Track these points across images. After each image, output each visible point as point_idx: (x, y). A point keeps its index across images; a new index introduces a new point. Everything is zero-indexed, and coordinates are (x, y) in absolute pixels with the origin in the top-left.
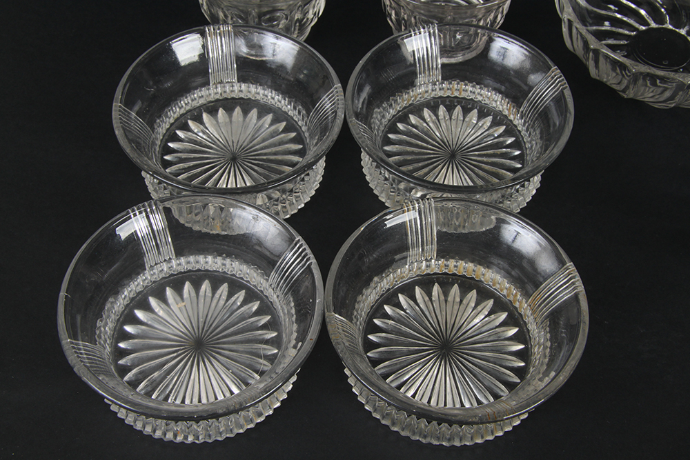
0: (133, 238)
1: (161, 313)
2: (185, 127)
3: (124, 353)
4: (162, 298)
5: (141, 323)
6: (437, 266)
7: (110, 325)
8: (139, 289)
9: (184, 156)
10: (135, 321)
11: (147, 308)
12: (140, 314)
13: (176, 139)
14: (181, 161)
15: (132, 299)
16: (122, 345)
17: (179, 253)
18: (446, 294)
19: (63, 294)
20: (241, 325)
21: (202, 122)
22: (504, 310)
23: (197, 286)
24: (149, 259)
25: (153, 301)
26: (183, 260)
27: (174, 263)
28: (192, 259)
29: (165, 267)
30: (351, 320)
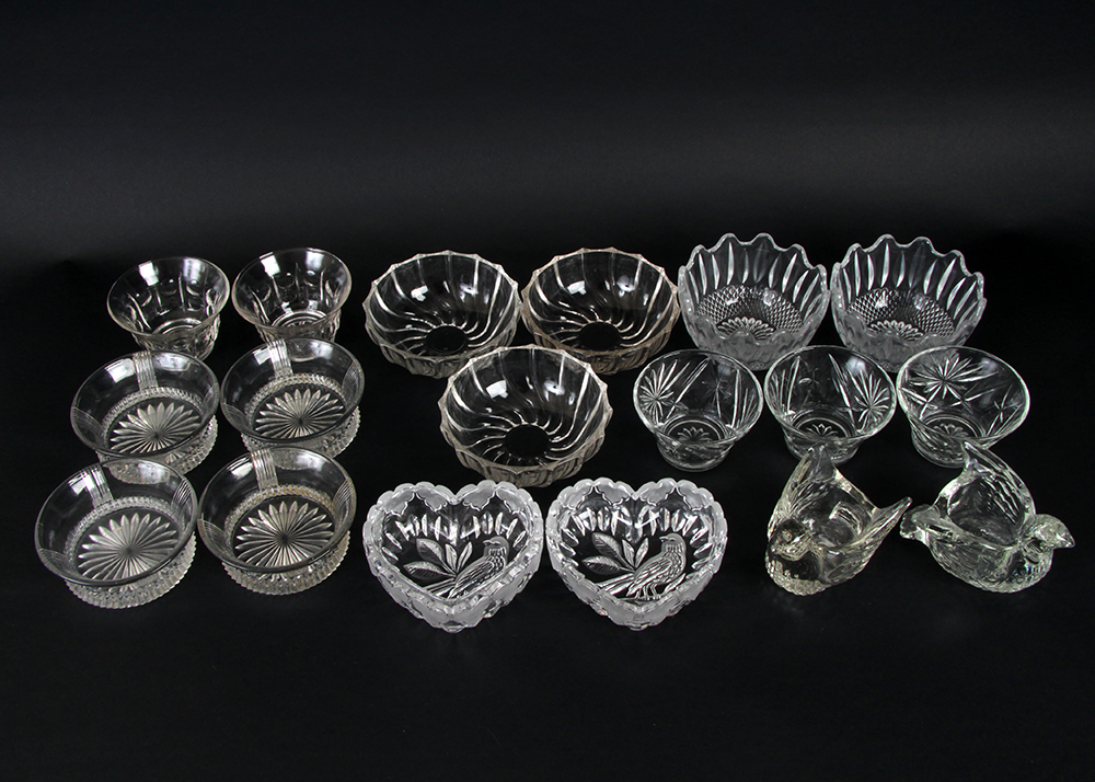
0: (85, 492)
1: (108, 536)
2: (126, 419)
3: (83, 561)
4: (107, 527)
5: (93, 542)
6: (281, 490)
7: (73, 545)
8: (92, 522)
9: (123, 438)
10: (90, 542)
11: (97, 533)
12: (93, 537)
13: (119, 427)
14: (122, 441)
15: (87, 529)
16: (81, 556)
17: (116, 497)
18: (289, 507)
19: (37, 523)
20: (157, 537)
21: (137, 416)
22: (325, 513)
23: (130, 517)
24: (96, 502)
25: (101, 529)
26: (119, 501)
27: (114, 504)
28: (125, 500)
29: (107, 506)
30: (223, 529)
